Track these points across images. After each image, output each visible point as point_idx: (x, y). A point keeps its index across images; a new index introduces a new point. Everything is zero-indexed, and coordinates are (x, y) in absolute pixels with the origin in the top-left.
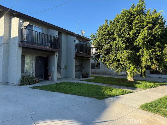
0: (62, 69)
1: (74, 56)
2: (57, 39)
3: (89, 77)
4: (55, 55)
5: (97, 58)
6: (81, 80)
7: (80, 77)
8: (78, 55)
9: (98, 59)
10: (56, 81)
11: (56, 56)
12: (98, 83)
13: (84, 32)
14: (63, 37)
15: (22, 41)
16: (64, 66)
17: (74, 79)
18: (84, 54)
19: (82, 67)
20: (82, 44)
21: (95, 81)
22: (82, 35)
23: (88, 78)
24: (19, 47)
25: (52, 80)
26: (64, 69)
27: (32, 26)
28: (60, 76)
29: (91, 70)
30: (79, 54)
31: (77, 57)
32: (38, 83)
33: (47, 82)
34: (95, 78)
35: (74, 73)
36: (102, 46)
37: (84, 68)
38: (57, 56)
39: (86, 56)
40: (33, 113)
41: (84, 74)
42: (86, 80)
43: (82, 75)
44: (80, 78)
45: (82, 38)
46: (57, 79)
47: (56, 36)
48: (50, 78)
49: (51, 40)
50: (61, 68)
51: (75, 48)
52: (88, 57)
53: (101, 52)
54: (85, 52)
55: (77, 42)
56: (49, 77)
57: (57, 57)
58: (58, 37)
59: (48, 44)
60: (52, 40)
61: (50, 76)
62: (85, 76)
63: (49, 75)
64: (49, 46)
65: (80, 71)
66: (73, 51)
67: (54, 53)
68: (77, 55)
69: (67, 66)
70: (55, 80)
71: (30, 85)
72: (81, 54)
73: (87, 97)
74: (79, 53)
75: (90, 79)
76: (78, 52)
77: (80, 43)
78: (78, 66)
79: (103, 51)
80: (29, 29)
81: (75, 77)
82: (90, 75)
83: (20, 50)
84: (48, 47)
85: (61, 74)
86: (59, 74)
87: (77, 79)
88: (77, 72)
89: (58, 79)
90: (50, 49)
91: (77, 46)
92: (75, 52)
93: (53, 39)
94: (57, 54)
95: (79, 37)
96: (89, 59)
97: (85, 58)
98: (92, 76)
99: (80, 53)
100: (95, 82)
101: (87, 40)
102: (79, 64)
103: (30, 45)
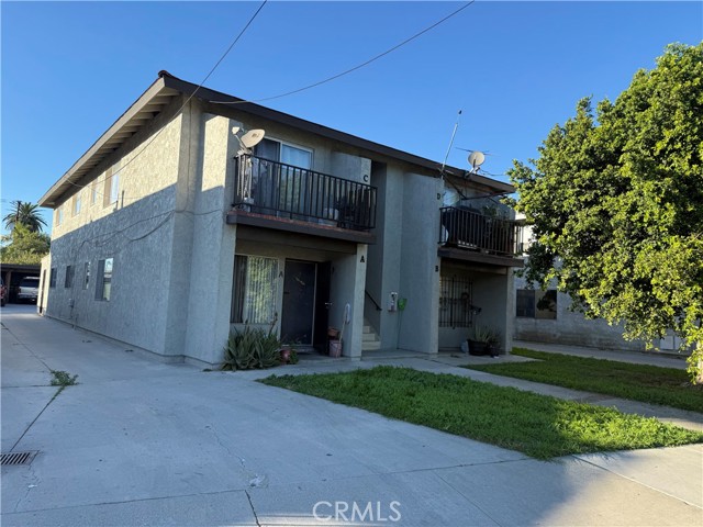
0: (384, 314)
1: (433, 260)
2: (366, 191)
3: (503, 353)
4: (355, 253)
5: (539, 269)
6: (461, 366)
7: (459, 350)
8: (454, 254)
9: (542, 275)
10: (357, 363)
11: (359, 258)
12: (544, 382)
13: (481, 158)
14: (393, 181)
15: (237, 203)
16: (391, 299)
17: (435, 357)
18: (478, 250)
19: (472, 308)
20: (470, 209)
21: (529, 375)
22: (472, 170)
23: (497, 360)
24: (226, 226)
25: (342, 356)
26: (392, 311)
27: (278, 144)
28: (377, 340)
29: (511, 323)
30: (455, 250)
31: (449, 263)
32: (288, 362)
33: (325, 361)
34: (530, 359)
35: (433, 332)
36: (564, 217)
37: (480, 310)
38: (362, 260)
39: (490, 262)
40: (257, 481)
41: (478, 338)
42: (487, 365)
43: (469, 341)
44: (461, 355)
45: (470, 181)
46: (363, 352)
47: (362, 182)
48: (336, 346)
49: (343, 195)
50: (378, 309)
51: (438, 225)
52: (500, 263)
53: (558, 241)
54: (484, 244)
55: (450, 199)
56: (332, 342)
57: (365, 264)
58: (368, 183)
59: (331, 214)
60: (346, 197)
61: (336, 338)
62: (485, 347)
63: (333, 334)
64: (336, 217)
65: (461, 324)
66: (432, 236)
67: (352, 246)
68: (447, 256)
69: (405, 300)
70: (353, 355)
71: (261, 369)
72: (470, 250)
73: (481, 441)
74: (455, 246)
75: (505, 364)
76: (451, 244)
77: (464, 203)
78: (452, 301)
79: (566, 237)
80: (264, 157)
81: (436, 351)
82: (509, 345)
83: (231, 237)
84: (330, 225)
85: (379, 334)
86: (371, 332)
87: (446, 358)
88: (449, 329)
89: (365, 353)
90: (339, 230)
91: (447, 217)
92: (440, 242)
93: (351, 192)
94: (363, 252)
95: (457, 179)
96: (503, 271)
97: (482, 270)
98: (515, 352)
99: (462, 248)
100: (526, 379)
101: (498, 190)
102: (457, 296)
103: (265, 217)
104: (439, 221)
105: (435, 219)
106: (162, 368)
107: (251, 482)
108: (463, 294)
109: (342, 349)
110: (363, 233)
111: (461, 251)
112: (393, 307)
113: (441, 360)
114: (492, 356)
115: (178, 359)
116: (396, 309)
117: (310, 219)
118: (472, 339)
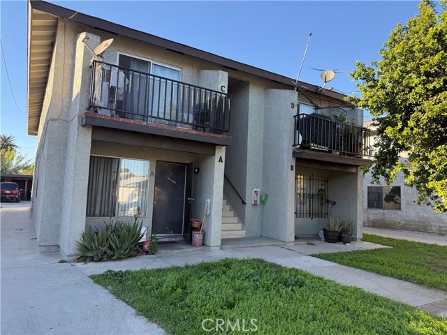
0: (248, 207)
1: (288, 161)
2: (221, 99)
3: (354, 239)
4: (214, 155)
5: (384, 165)
7: (317, 237)
8: (307, 154)
9: (387, 170)
11: (217, 159)
13: (331, 75)
16: (254, 194)
17: (293, 244)
18: (330, 152)
19: (328, 201)
20: (322, 116)
22: (323, 85)
23: (349, 247)
24: (81, 128)
25: (203, 245)
28: (243, 229)
29: (361, 212)
30: (307, 151)
31: (303, 163)
32: (147, 253)
33: (184, 250)
34: (378, 246)
35: (289, 223)
37: (334, 203)
38: (221, 160)
39: (340, 162)
41: (332, 228)
43: (325, 230)
44: (316, 242)
45: (323, 95)
47: (220, 91)
48: (197, 236)
49: (197, 102)
50: (244, 203)
51: (293, 130)
52: (350, 163)
54: (336, 147)
56: (194, 233)
57: (222, 165)
59: (186, 117)
60: (206, 104)
61: (198, 229)
62: (341, 235)
63: (196, 225)
64: (191, 122)
65: (319, 215)
66: (287, 141)
67: (212, 147)
68: (299, 156)
69: (267, 196)
70: (212, 244)
72: (319, 151)
74: (309, 148)
75: (355, 252)
76: (305, 146)
77: (319, 112)
78: (311, 196)
81: (293, 240)
82: (360, 231)
83: (87, 138)
84: (186, 128)
85: (244, 224)
87: (302, 247)
88: (307, 221)
89: (224, 242)
90: (194, 132)
91: (302, 124)
92: (294, 145)
94: (221, 153)
95: (310, 93)
96: (354, 170)
97: (334, 169)
98: (366, 238)
99: (314, 150)
102: (314, 192)
104: (293, 127)
105: (288, 126)
108: (321, 190)
109: (204, 239)
110: (221, 136)
111: (313, 152)
112: (256, 201)
113: (298, 248)
114: (344, 243)
116: (258, 203)
118: (327, 228)
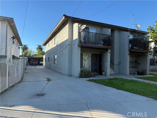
0: (115, 66)
1: (127, 52)
2: (110, 36)
3: (146, 74)
4: (108, 51)
6: (135, 78)
7: (135, 74)
8: (133, 50)
10: (109, 77)
11: (108, 53)
13: (139, 26)
14: (116, 33)
15: (80, 42)
16: (117, 62)
17: (129, 75)
18: (139, 49)
19: (138, 63)
20: (137, 39)
22: (137, 29)
23: (145, 76)
24: (78, 47)
25: (105, 75)
26: (117, 65)
27: (89, 28)
28: (114, 72)
29: (148, 67)
30: (133, 49)
31: (132, 53)
32: (93, 76)
33: (101, 76)
35: (128, 69)
37: (140, 64)
38: (109, 53)
39: (143, 52)
40: (89, 102)
41: (140, 71)
42: (142, 77)
43: (137, 72)
45: (137, 32)
46: (110, 74)
47: (109, 34)
48: (104, 73)
49: (104, 38)
50: (114, 64)
51: (128, 43)
52: (145, 52)
54: (141, 47)
55: (131, 37)
56: (103, 72)
57: (110, 54)
58: (110, 35)
59: (101, 42)
60: (105, 38)
61: (104, 71)
62: (142, 73)
63: (103, 70)
64: (103, 43)
65: (135, 67)
66: (127, 46)
67: (107, 50)
68: (131, 51)
69: (120, 62)
70: (108, 75)
71: (87, 78)
72: (136, 49)
74: (133, 48)
75: (147, 77)
77: (135, 38)
78: (133, 62)
80: (86, 31)
82: (148, 72)
83: (80, 49)
84: (101, 45)
85: (114, 70)
86: (112, 70)
87: (131, 76)
88: (132, 69)
90: (104, 46)
91: (131, 41)
92: (129, 48)
93: (106, 37)
94: (109, 51)
95: (133, 32)
96: (146, 54)
97: (140, 54)
98: (150, 74)
101: (144, 33)
102: (134, 61)
103: (86, 44)
105: (127, 42)
106: (67, 77)
107: (87, 102)
108: (136, 60)
109: (105, 74)
110: (109, 47)
111: (135, 50)
112: (117, 64)
113: (130, 76)
114: (144, 75)
115: (70, 76)
116: (118, 64)
117: (96, 44)
118: (138, 71)
